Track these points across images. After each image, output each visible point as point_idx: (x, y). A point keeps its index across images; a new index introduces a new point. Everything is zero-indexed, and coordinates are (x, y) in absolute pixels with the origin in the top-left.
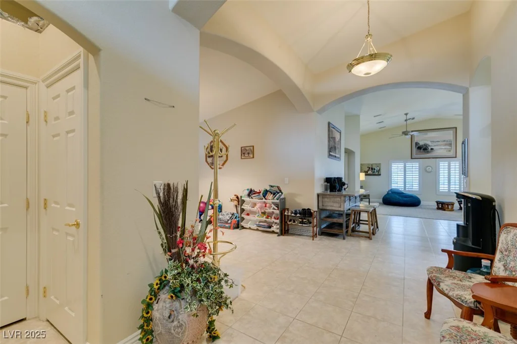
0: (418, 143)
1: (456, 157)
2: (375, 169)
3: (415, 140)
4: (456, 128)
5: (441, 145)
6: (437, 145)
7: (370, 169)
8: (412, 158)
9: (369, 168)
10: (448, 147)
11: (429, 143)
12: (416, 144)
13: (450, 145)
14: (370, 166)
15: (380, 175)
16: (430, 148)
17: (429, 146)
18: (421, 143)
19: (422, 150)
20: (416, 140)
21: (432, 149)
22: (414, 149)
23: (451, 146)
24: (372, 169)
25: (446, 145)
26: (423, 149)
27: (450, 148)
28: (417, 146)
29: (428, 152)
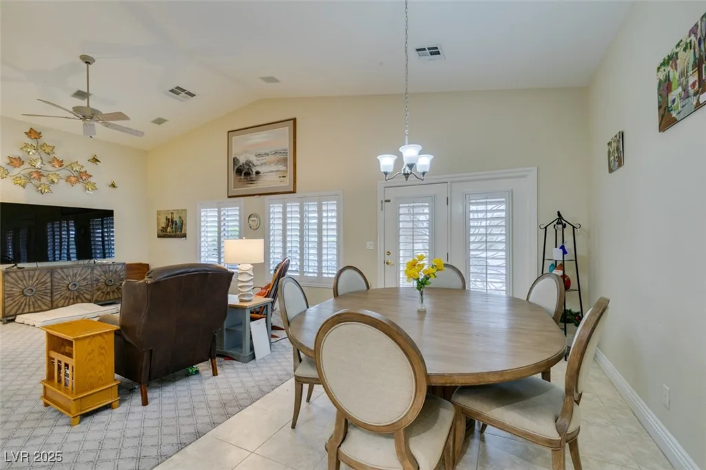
0: (238, 160)
1: (294, 192)
2: (176, 224)
3: (233, 152)
4: (295, 120)
5: (270, 163)
6: (265, 164)
7: (170, 224)
8: (229, 197)
9: (169, 219)
10: (281, 168)
11: (253, 159)
12: (235, 161)
13: (285, 160)
14: (169, 217)
15: (184, 236)
16: (254, 171)
17: (253, 165)
18: (242, 160)
19: (243, 177)
20: (235, 152)
21: (258, 173)
22: (232, 173)
23: (286, 166)
24: (172, 222)
25: (278, 162)
26: (244, 172)
27: (284, 168)
28: (236, 168)
29: (252, 181)
